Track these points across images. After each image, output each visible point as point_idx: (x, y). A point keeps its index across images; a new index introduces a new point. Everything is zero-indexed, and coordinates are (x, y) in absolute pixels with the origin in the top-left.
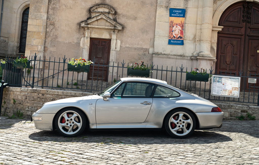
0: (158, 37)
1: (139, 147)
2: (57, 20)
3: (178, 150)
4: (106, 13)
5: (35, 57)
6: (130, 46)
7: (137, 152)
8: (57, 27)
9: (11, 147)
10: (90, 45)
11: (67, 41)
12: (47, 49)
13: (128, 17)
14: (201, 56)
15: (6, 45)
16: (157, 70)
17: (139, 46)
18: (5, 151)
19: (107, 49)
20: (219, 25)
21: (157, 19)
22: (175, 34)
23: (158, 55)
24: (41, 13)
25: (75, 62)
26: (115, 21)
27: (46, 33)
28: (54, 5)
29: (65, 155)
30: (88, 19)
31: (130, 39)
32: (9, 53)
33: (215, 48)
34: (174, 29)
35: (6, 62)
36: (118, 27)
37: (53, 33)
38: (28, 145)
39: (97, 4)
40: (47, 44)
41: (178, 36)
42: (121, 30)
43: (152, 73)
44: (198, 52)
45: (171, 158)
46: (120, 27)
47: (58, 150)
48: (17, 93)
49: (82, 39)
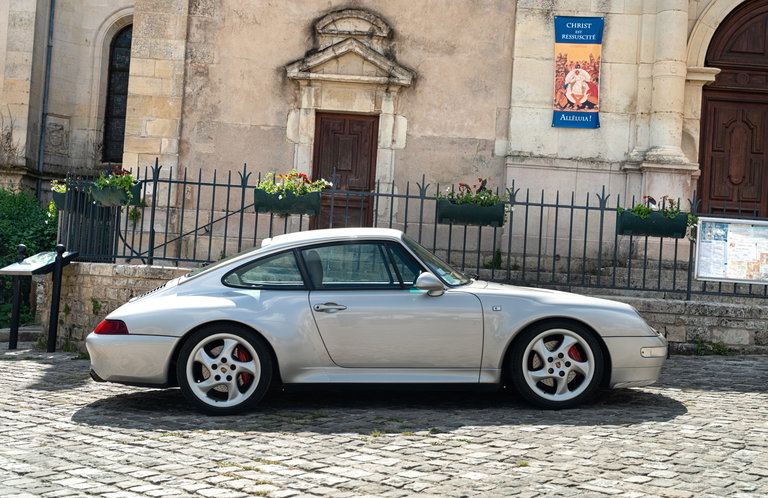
0: (520, 104)
1: (493, 446)
2: (215, 61)
3: (622, 455)
4: (362, 34)
5: (157, 171)
6: (435, 135)
7: (492, 464)
8: (216, 80)
9: (95, 448)
10: (315, 134)
11: (248, 124)
12: (188, 148)
13: (428, 47)
14: (653, 162)
15: (65, 140)
16: (527, 204)
17: (463, 135)
18: (79, 462)
19: (367, 144)
20: (707, 64)
21: (516, 49)
22: (573, 95)
23: (523, 160)
24: (168, 38)
25: (278, 185)
26: (389, 59)
27: (184, 98)
28: (206, 15)
29: (266, 473)
30: (309, 54)
31: (435, 112)
32: (74, 162)
33: (697, 136)
34: (568, 79)
35: (67, 187)
36: (401, 77)
37: (206, 100)
38: (146, 442)
39: (336, 8)
40: (186, 131)
41: (583, 101)
42: (409, 86)
43: (512, 213)
44: (644, 149)
45: (604, 483)
46: (404, 78)
47: (242, 460)
48: (105, 280)
49: (292, 115)
